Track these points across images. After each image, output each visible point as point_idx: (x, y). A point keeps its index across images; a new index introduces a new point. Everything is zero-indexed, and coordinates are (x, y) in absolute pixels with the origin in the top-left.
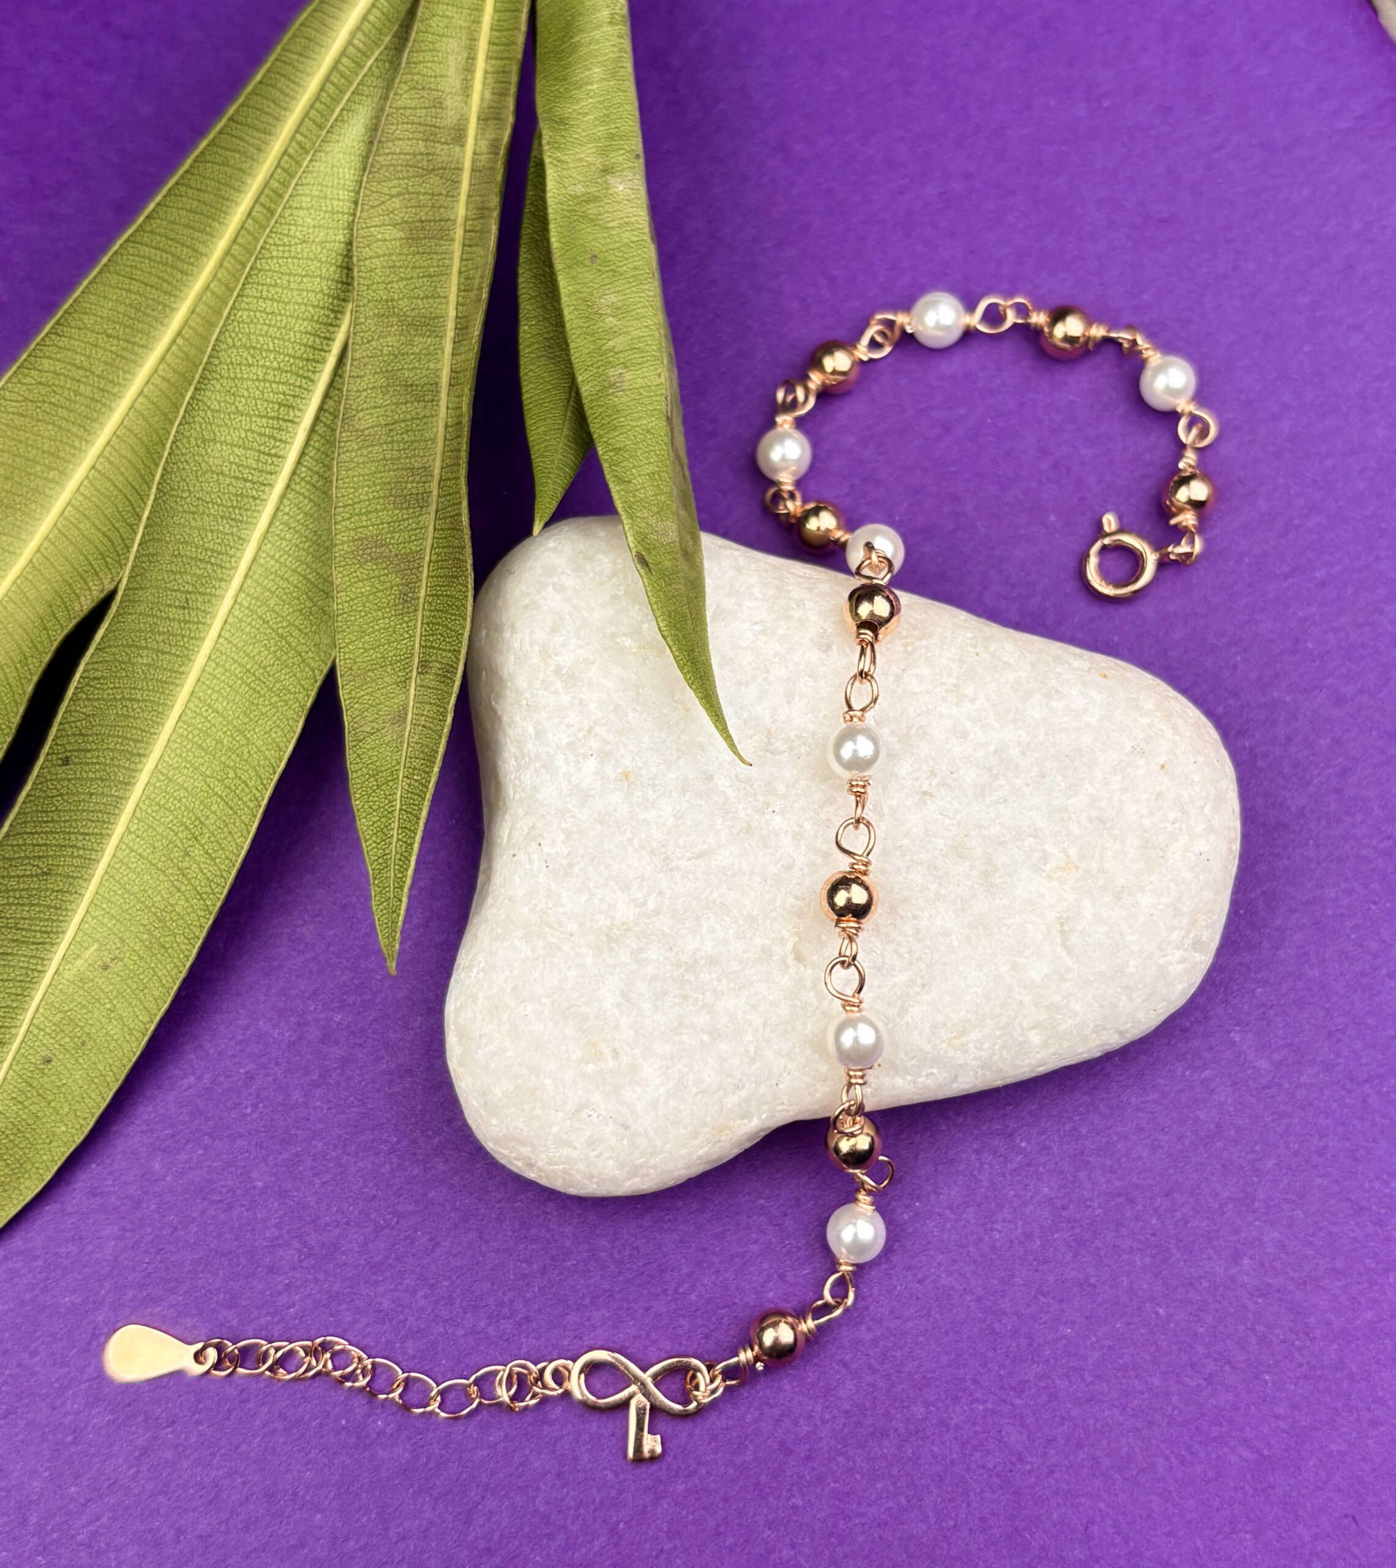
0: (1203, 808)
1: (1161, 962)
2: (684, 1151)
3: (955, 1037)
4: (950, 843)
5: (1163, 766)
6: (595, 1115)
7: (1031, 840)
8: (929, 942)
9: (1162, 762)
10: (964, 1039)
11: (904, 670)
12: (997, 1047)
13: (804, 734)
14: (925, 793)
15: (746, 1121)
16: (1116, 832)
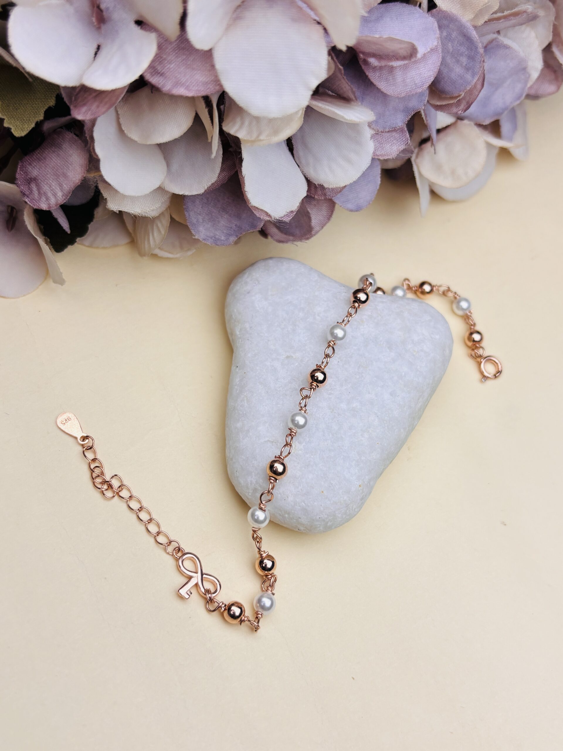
0: (304, 502)
1: (253, 473)
2: (235, 310)
3: (247, 399)
4: (314, 413)
5: (323, 492)
6: (254, 284)
7: (308, 440)
8: (281, 397)
9: (324, 492)
10: (246, 401)
11: (378, 417)
12: (240, 412)
13: (363, 378)
14: (333, 410)
15: (239, 330)
16: (303, 469)
